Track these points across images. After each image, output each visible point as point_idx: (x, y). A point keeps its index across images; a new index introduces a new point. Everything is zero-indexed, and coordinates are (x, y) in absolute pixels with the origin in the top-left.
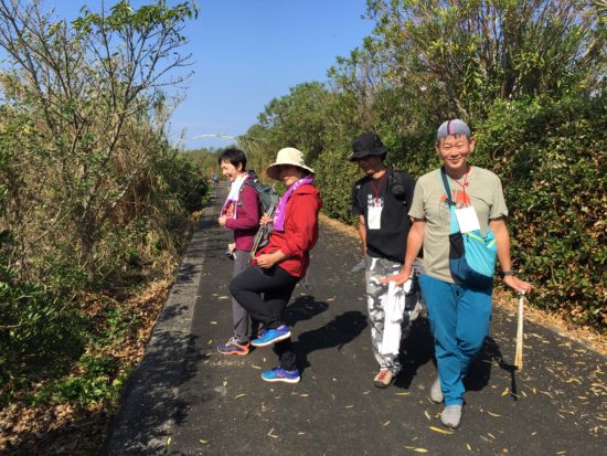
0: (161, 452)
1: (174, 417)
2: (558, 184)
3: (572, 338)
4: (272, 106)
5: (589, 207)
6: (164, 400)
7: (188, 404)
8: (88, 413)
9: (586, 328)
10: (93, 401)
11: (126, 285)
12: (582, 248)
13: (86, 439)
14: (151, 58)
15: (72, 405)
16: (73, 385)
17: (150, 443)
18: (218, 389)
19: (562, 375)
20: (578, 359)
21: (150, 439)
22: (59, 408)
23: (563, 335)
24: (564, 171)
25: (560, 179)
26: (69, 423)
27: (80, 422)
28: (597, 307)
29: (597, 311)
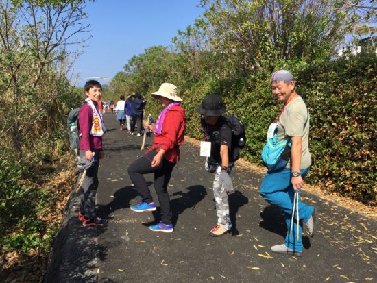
0: (95, 278)
1: (98, 256)
2: (318, 109)
3: (328, 199)
4: (133, 60)
5: (337, 123)
6: (89, 245)
7: (106, 247)
8: (29, 257)
9: (335, 193)
10: (32, 249)
11: (43, 174)
12: (333, 147)
13: (30, 274)
14: (63, 26)
15: (18, 252)
16: (17, 239)
17: (86, 273)
18: (123, 238)
19: (327, 221)
20: (334, 211)
21: (85, 271)
22: (9, 255)
23: (322, 198)
24: (322, 102)
25: (320, 107)
26: (16, 264)
27: (24, 263)
28: (341, 181)
29: (342, 183)
